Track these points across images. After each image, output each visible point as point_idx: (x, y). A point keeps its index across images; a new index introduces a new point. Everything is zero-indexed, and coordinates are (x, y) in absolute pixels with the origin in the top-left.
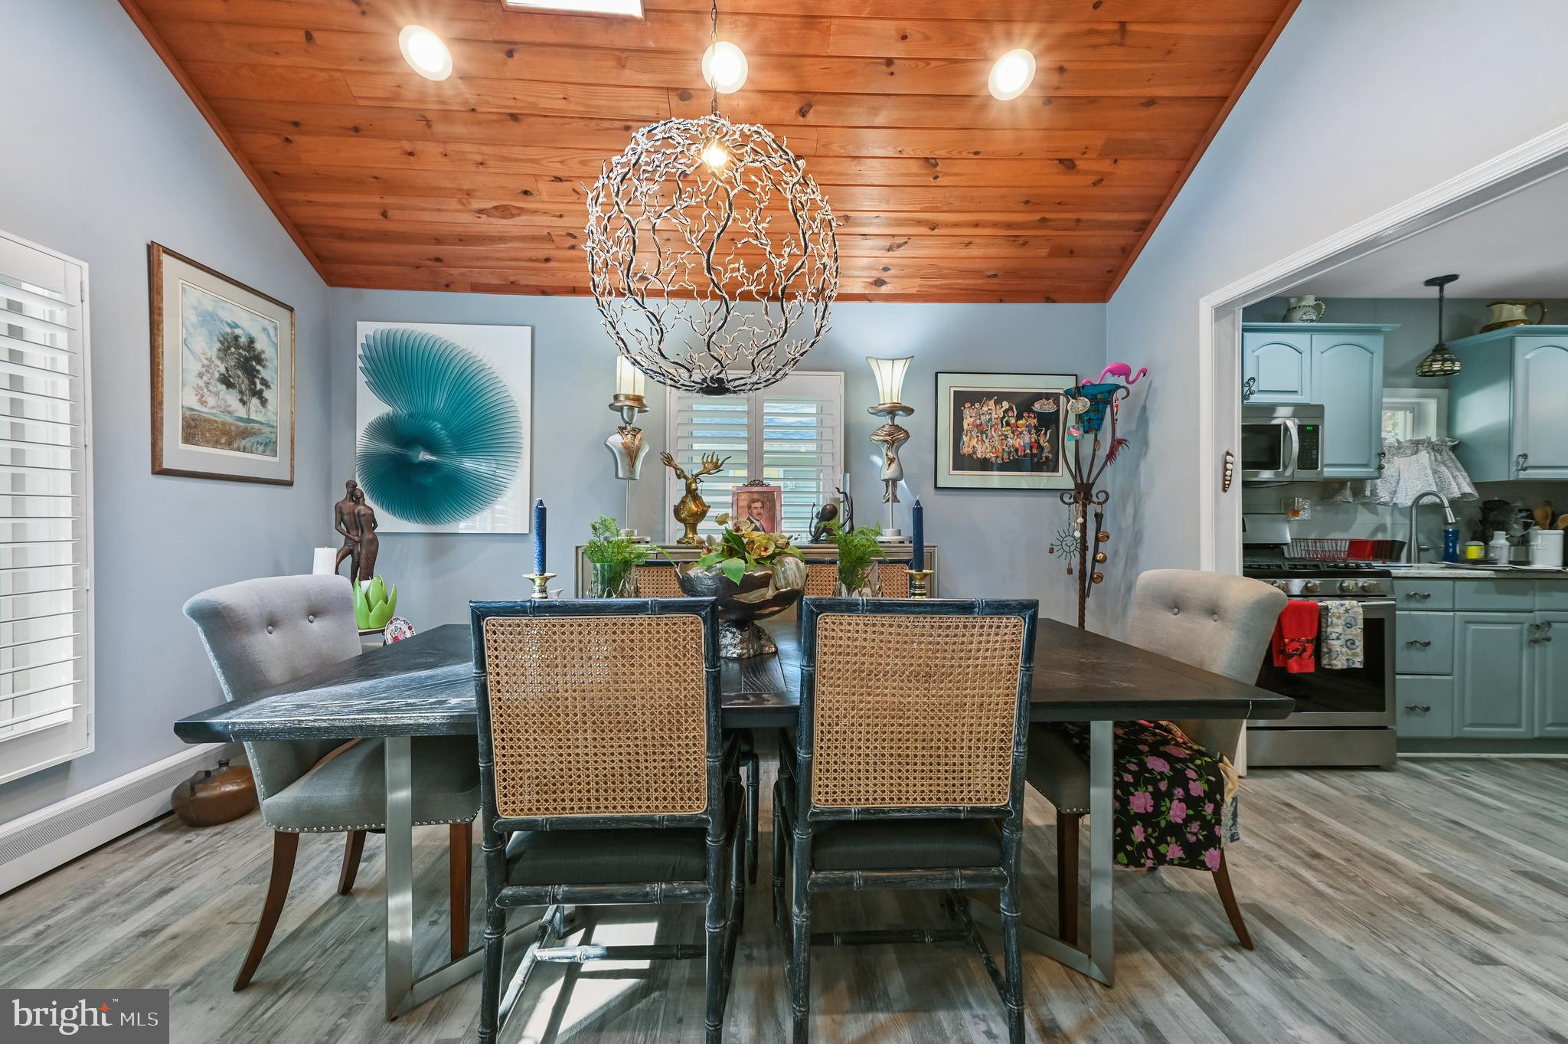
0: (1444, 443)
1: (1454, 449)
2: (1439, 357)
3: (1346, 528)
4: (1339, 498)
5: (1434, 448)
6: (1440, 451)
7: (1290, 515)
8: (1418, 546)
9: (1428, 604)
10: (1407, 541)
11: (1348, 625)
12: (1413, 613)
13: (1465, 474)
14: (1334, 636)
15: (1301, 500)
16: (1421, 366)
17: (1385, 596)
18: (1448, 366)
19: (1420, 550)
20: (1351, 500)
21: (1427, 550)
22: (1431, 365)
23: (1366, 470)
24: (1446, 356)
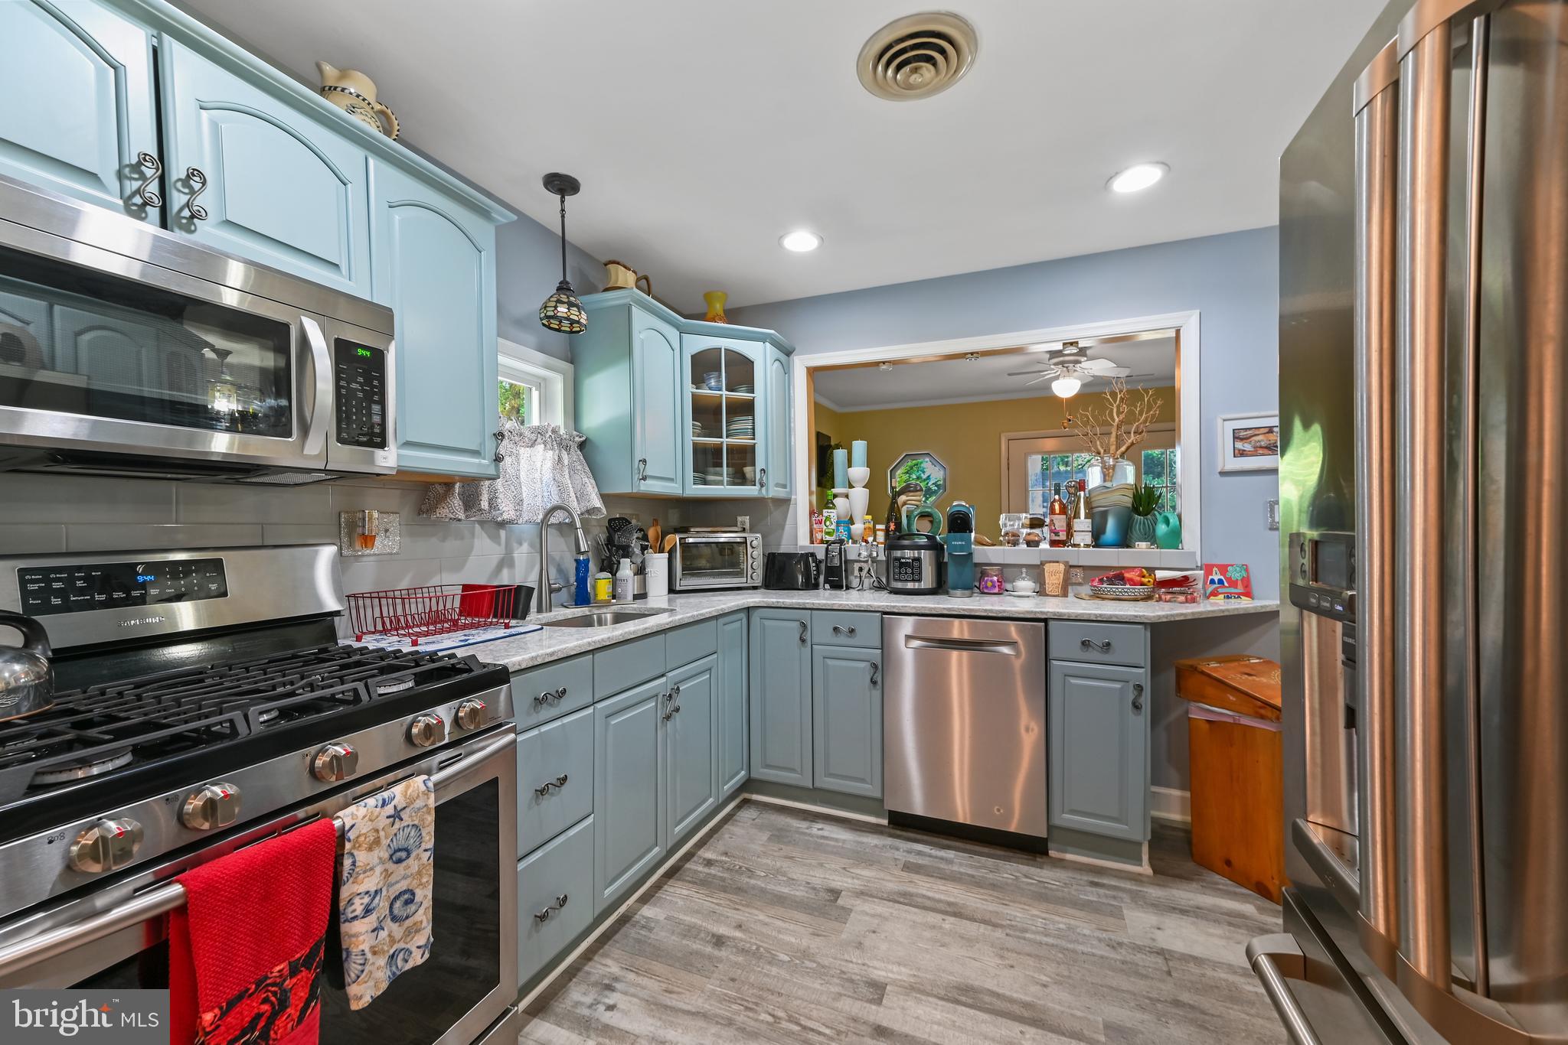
0: (572, 438)
1: (582, 446)
2: (564, 298)
3: (458, 566)
4: (443, 512)
5: (562, 445)
6: (567, 448)
7: (358, 546)
8: (550, 585)
9: (565, 704)
10: (535, 585)
11: (400, 855)
12: (544, 729)
13: (593, 481)
14: (358, 907)
15: (376, 515)
16: (546, 307)
17: (500, 725)
18: (574, 314)
19: (551, 591)
20: (462, 516)
21: (559, 590)
22: (556, 307)
23: (476, 461)
24: (572, 299)
